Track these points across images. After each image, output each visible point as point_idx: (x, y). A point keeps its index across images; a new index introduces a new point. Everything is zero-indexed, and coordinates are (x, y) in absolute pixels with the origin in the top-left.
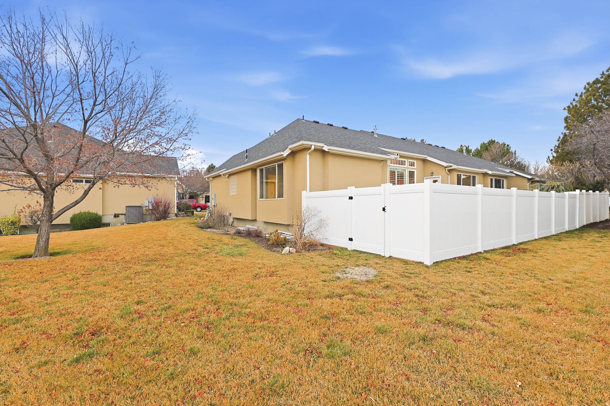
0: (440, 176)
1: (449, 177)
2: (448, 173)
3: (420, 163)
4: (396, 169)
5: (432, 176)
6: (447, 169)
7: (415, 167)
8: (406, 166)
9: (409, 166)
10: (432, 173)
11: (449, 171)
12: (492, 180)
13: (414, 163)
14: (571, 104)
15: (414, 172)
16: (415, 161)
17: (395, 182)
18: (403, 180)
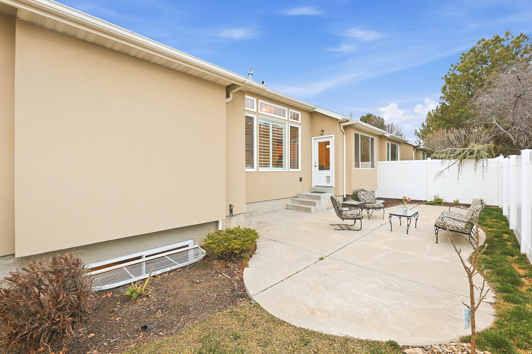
0: (333, 136)
1: (345, 136)
2: (343, 131)
3: (307, 116)
4: (271, 121)
5: (322, 135)
6: (342, 125)
7: (300, 121)
8: (286, 118)
9: (291, 118)
10: (323, 131)
11: (345, 127)
12: (388, 144)
13: (298, 114)
14: (448, 73)
15: (298, 128)
16: (299, 113)
17: (269, 141)
18: (282, 140)
